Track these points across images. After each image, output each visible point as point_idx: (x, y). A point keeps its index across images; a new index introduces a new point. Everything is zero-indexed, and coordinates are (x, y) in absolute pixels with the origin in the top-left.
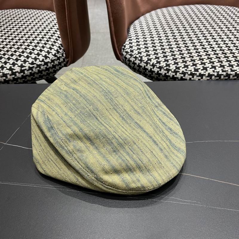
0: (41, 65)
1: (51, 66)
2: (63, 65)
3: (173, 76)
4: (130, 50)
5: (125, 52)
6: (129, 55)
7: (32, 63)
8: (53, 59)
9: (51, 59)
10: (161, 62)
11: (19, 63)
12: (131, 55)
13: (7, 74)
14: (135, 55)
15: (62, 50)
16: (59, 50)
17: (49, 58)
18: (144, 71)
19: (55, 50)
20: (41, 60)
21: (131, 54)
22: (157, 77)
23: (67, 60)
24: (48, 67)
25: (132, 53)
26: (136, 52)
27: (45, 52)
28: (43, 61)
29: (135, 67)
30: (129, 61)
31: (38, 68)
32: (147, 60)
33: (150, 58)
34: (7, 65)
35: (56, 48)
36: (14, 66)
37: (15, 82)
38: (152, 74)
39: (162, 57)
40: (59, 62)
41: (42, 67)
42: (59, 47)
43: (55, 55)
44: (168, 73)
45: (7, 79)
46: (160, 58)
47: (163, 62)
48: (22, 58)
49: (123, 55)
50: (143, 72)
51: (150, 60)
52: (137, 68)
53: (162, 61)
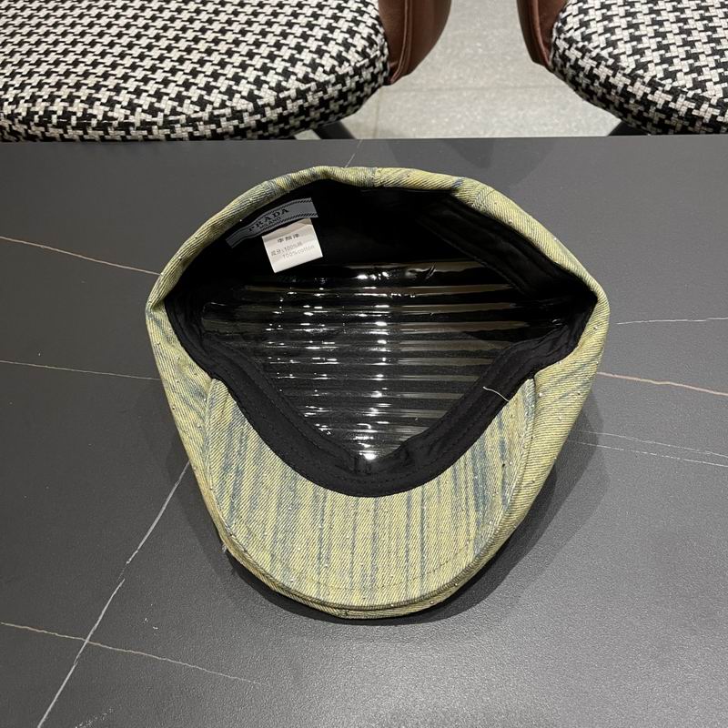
0: (327, 83)
1: (353, 84)
2: (380, 80)
3: (714, 117)
4: (582, 33)
5: (565, 39)
6: (577, 49)
7: (306, 79)
8: (358, 65)
9: (353, 64)
10: (679, 75)
11: (273, 79)
12: (584, 51)
13: (241, 111)
14: (598, 50)
15: (380, 36)
16: (373, 37)
17: (348, 61)
18: (623, 100)
19: (362, 38)
20: (328, 69)
21: (584, 46)
22: (660, 118)
23: (393, 64)
24: (345, 89)
25: (586, 43)
26: (599, 40)
27: (337, 44)
28: (333, 71)
29: (591, 88)
30: (577, 67)
31: (321, 94)
32: (634, 66)
33: (643, 60)
34: (241, 85)
35: (365, 31)
36: (259, 90)
37: (260, 132)
38: (647, 110)
39: (682, 60)
40: (372, 73)
41: (330, 90)
42: (373, 27)
43: (363, 54)
44: (698, 108)
45: (242, 126)
46: (675, 61)
47: (686, 74)
48: (279, 65)
49: (557, 48)
50: (617, 103)
51: (644, 66)
52: (600, 91)
53: (681, 70)
